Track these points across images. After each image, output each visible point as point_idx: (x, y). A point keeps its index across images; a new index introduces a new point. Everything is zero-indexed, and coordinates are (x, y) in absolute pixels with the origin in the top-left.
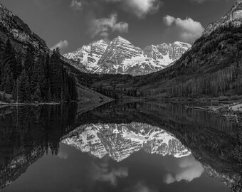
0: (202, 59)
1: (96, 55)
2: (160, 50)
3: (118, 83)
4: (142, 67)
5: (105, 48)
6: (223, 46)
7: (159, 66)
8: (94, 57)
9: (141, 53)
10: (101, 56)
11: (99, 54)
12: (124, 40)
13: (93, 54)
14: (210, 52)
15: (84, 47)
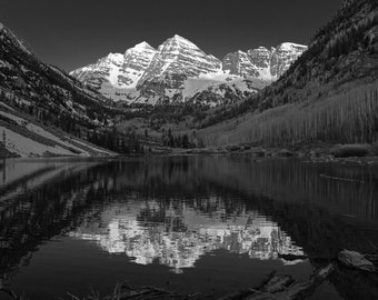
0: (327, 68)
1: (133, 71)
2: (254, 60)
3: (164, 122)
4: (219, 92)
5: (151, 57)
6: (372, 36)
7: (251, 91)
8: (130, 76)
9: (218, 67)
10: (142, 72)
11: (138, 68)
12: (186, 41)
13: (128, 69)
14: (345, 53)
15: (111, 56)
